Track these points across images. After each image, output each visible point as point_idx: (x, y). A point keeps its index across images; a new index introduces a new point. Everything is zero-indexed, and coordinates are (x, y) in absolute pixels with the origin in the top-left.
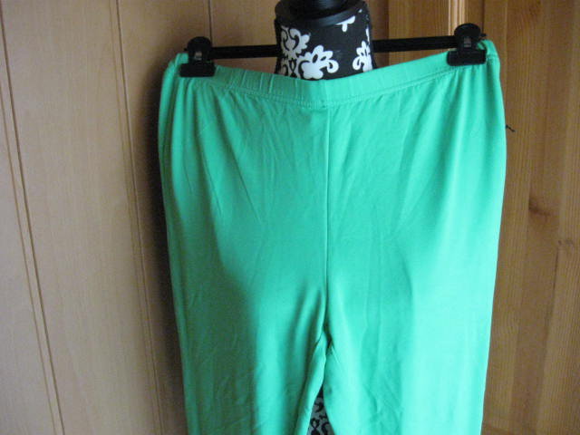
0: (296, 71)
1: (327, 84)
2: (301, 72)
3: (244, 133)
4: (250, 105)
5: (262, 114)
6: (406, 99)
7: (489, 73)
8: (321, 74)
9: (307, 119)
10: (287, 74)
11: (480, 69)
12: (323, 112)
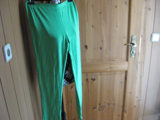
0: (54, 3)
1: (59, 5)
2: (55, 3)
3: (46, 13)
4: (45, 9)
5: (48, 10)
6: (66, 7)
7: (73, 2)
8: (58, 3)
9: (56, 10)
10: (52, 3)
11: (72, 2)
12: (58, 9)
